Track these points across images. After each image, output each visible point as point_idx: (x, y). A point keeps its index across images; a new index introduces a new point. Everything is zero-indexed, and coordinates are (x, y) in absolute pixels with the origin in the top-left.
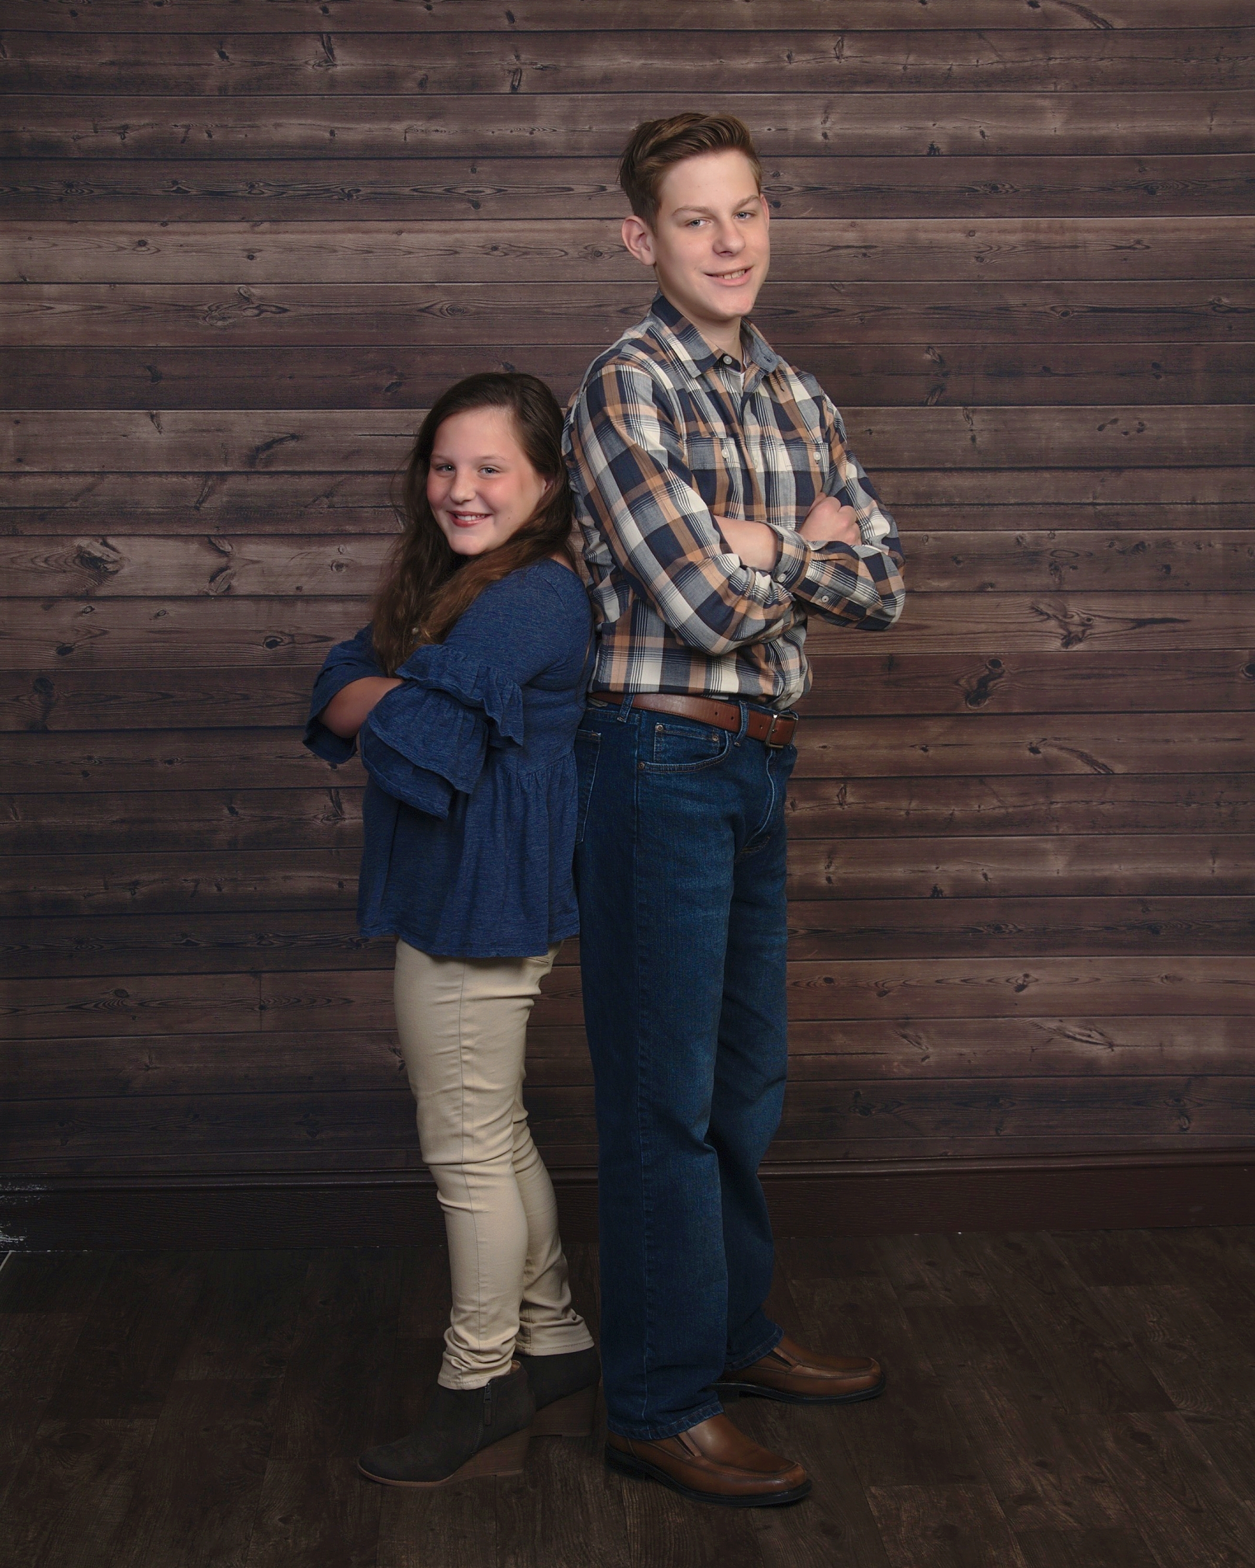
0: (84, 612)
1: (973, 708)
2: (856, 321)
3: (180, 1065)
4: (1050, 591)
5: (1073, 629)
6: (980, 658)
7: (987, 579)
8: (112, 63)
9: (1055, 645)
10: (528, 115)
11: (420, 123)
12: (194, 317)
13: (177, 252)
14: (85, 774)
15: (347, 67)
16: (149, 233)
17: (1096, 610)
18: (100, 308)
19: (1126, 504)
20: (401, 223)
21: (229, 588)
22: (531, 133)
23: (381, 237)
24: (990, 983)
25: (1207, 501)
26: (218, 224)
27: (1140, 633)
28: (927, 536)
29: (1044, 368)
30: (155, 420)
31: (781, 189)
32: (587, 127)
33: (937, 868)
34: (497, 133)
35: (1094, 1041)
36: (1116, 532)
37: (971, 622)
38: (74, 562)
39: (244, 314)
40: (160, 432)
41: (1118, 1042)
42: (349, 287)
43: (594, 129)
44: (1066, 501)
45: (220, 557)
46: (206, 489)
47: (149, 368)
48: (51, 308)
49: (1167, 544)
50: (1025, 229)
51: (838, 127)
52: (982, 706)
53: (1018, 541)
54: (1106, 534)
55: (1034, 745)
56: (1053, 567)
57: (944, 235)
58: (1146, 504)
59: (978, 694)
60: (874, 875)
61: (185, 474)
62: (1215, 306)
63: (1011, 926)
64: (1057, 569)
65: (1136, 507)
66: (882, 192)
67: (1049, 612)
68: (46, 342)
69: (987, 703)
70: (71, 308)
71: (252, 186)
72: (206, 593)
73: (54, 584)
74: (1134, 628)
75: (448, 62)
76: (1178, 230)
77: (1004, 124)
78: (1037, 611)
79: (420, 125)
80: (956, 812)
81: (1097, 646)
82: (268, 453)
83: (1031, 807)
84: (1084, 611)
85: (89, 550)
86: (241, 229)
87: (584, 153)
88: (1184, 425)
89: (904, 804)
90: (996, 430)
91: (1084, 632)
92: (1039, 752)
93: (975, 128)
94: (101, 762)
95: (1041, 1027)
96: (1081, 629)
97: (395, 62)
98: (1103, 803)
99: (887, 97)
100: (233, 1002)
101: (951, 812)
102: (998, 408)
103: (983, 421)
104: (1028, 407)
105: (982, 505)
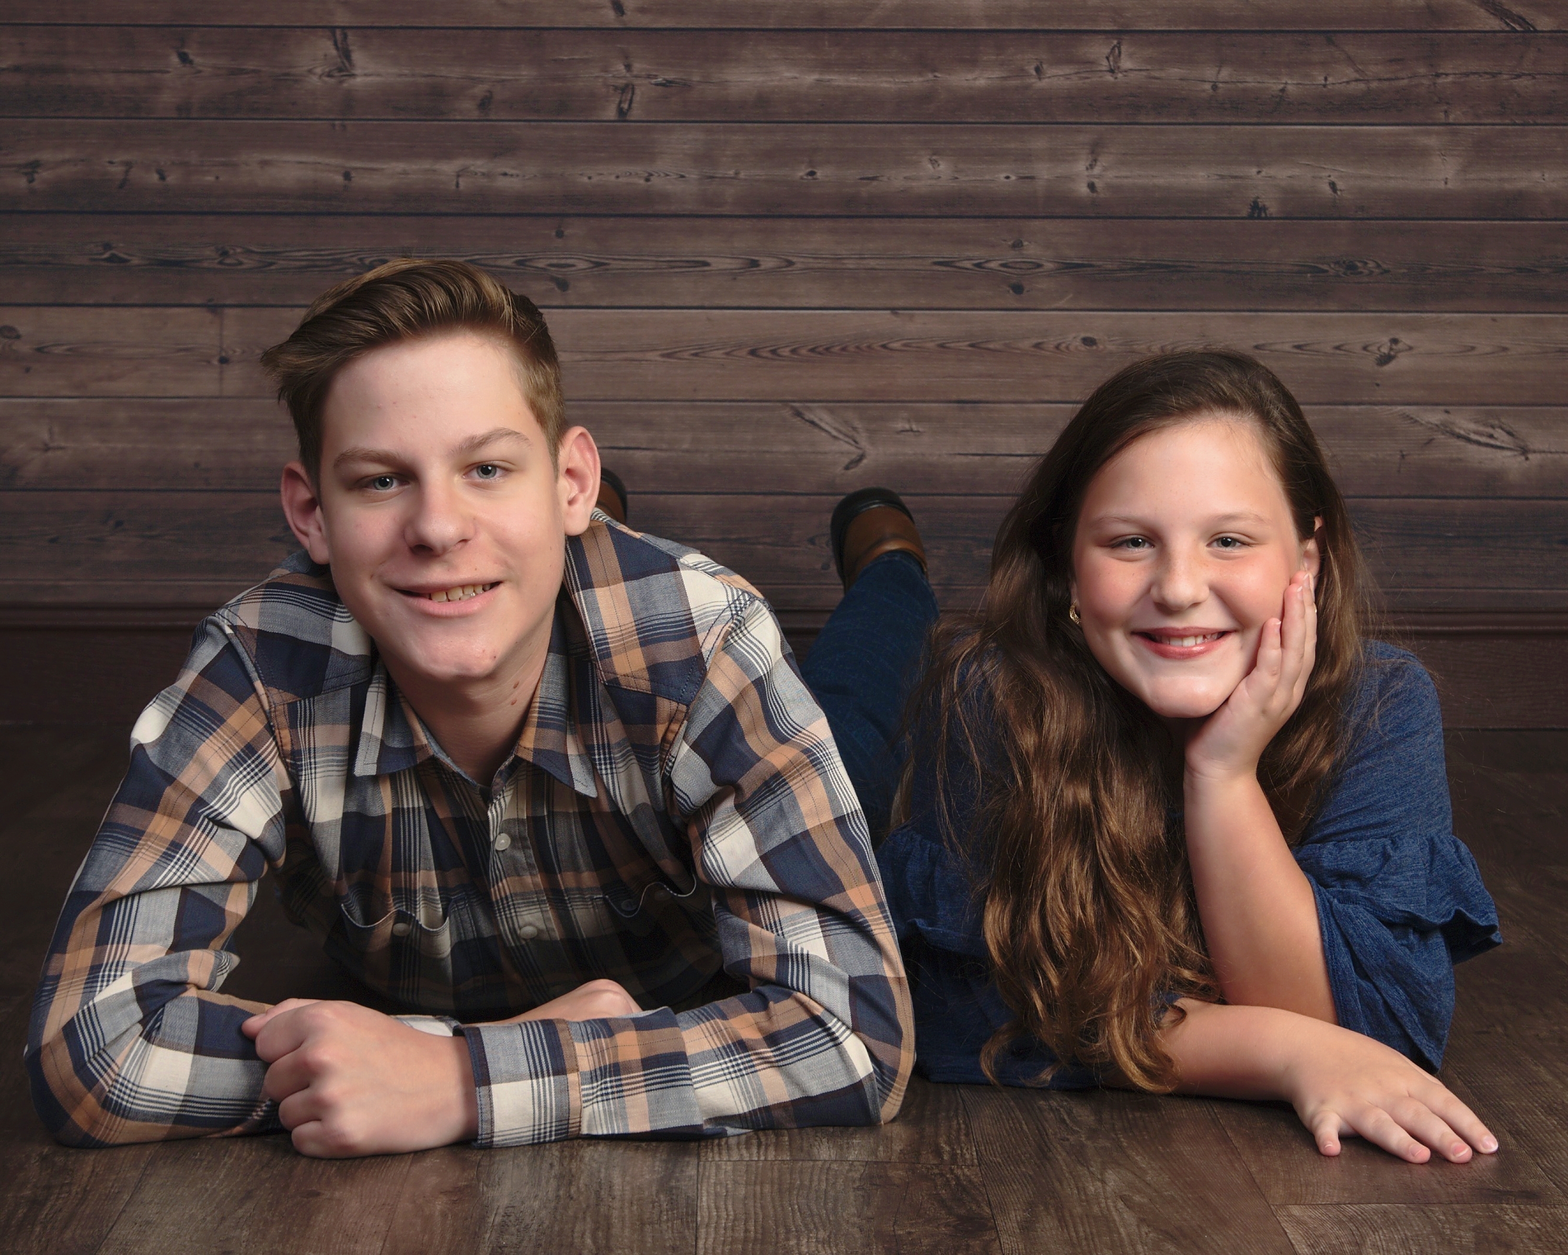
24: (1338, 352)
33: (1259, 172)
35: (1498, 444)
41: (1537, 445)
60: (1160, 181)
63: (1371, 265)
80: (1289, 88)
83: (1406, 81)
89: (1210, 73)
95: (1416, 421)
98: (1518, 76)
100: (180, 350)
101: (1281, 86)
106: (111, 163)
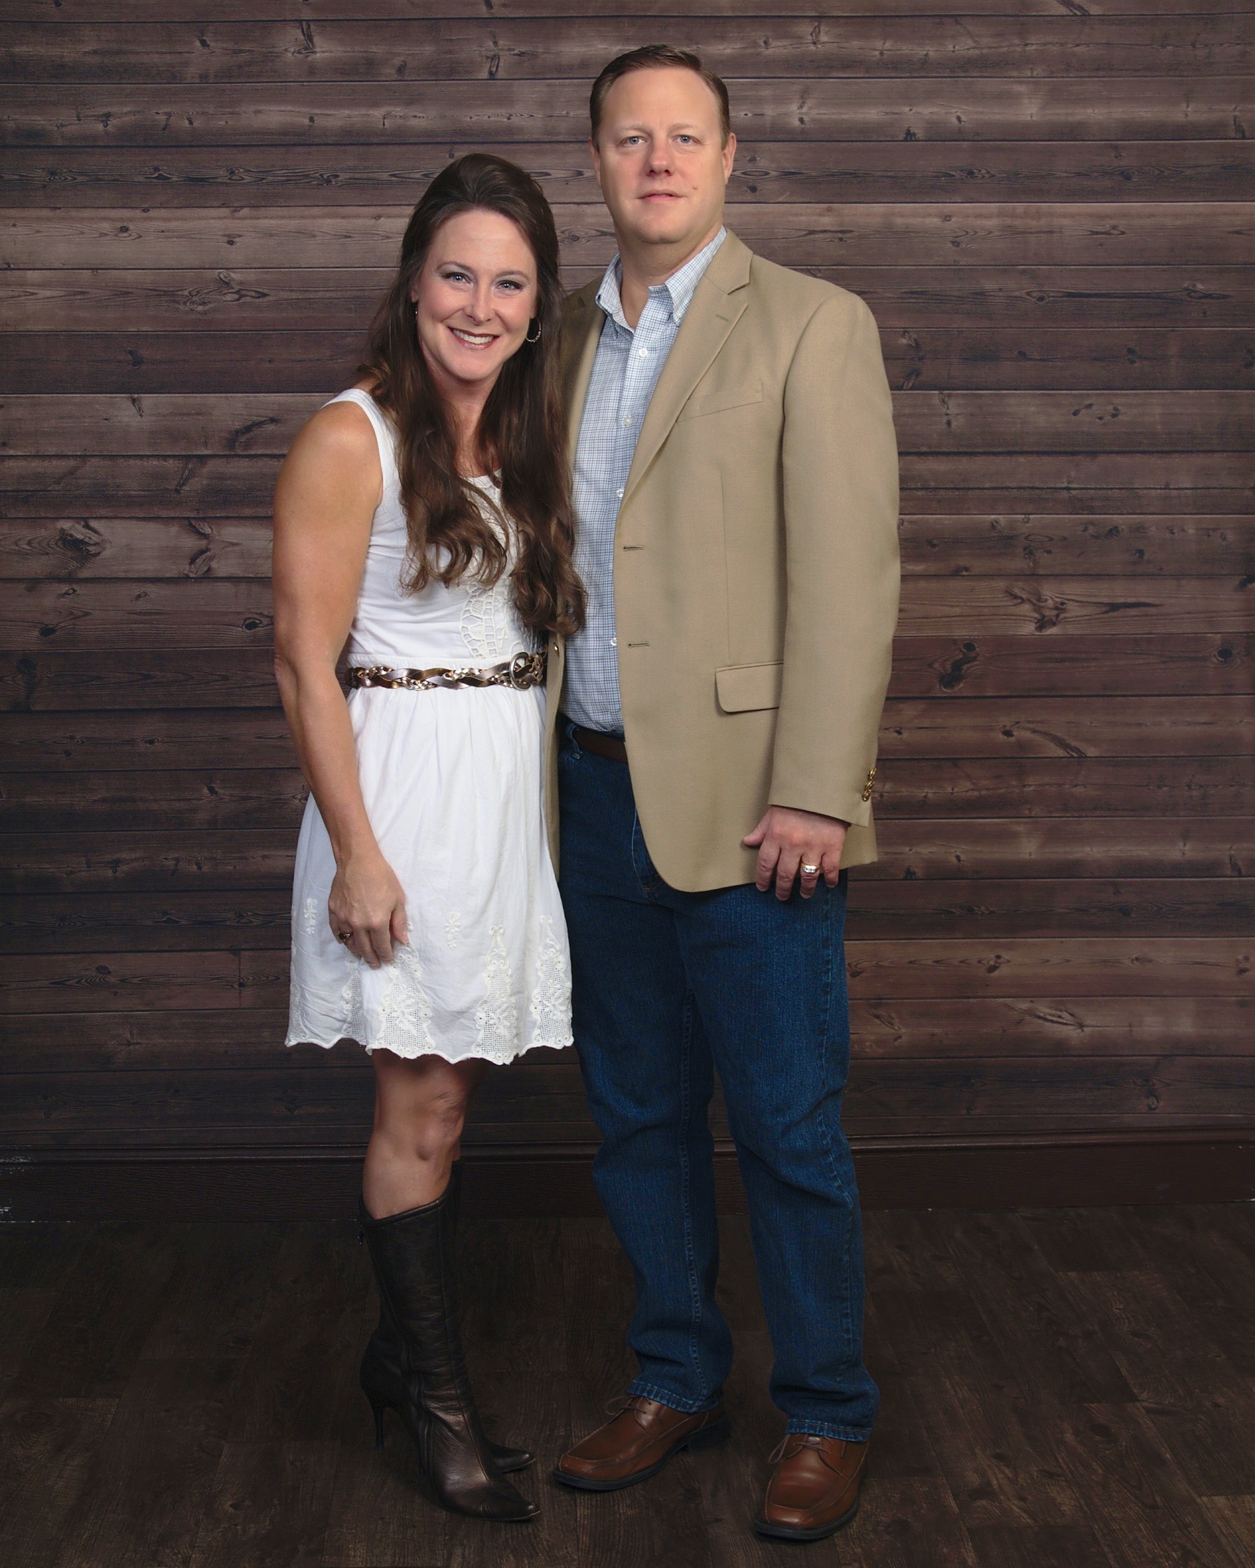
0: (67, 593)
1: (947, 691)
3: (161, 1041)
4: (1024, 575)
5: (1047, 613)
6: (955, 642)
7: (962, 562)
8: (95, 52)
9: (1028, 629)
10: (504, 100)
11: (398, 109)
12: (174, 301)
13: (159, 238)
14: (68, 753)
15: (326, 54)
16: (131, 220)
17: (1071, 594)
18: (83, 293)
19: (1100, 489)
20: (380, 208)
21: (209, 570)
22: (509, 119)
23: (359, 222)
24: (962, 964)
25: (1181, 486)
26: (199, 210)
27: (1113, 617)
29: (1020, 353)
30: (136, 405)
31: (756, 173)
32: (564, 113)
33: (911, 850)
34: (474, 118)
35: (1065, 1021)
36: (1090, 516)
37: (946, 605)
38: (56, 544)
39: (224, 299)
40: (141, 416)
41: (1089, 1022)
42: (328, 271)
43: (571, 114)
44: (1042, 486)
45: (200, 540)
46: (187, 472)
47: (131, 353)
48: (32, 294)
49: (1139, 529)
50: (1001, 214)
51: (815, 111)
52: (956, 689)
53: (993, 525)
54: (1080, 518)
55: (1007, 728)
56: (1027, 552)
57: (919, 220)
58: (1120, 489)
59: (950, 679)
61: (165, 458)
62: (1190, 292)
63: (983, 908)
64: (1031, 553)
65: (1109, 492)
66: (859, 177)
67: (1022, 596)
68: (30, 327)
69: (961, 685)
70: (54, 294)
71: (232, 172)
72: (187, 574)
73: (37, 566)
74: (1107, 612)
75: (427, 49)
76: (1154, 216)
77: (980, 109)
78: (1011, 594)
79: (398, 111)
80: (929, 795)
81: (1071, 630)
82: (248, 436)
83: (1004, 790)
84: (1058, 595)
85: (72, 532)
86: (222, 215)
87: (561, 138)
88: (1158, 410)
90: (971, 415)
91: (1057, 616)
92: (1013, 735)
93: (951, 113)
94: (83, 742)
95: (1012, 1008)
96: (1054, 613)
97: (374, 49)
98: (1075, 786)
99: (864, 82)
100: (213, 979)
101: (924, 794)
102: (973, 392)
103: (959, 405)
104: (1004, 392)
105: (957, 489)
106: (166, 859)
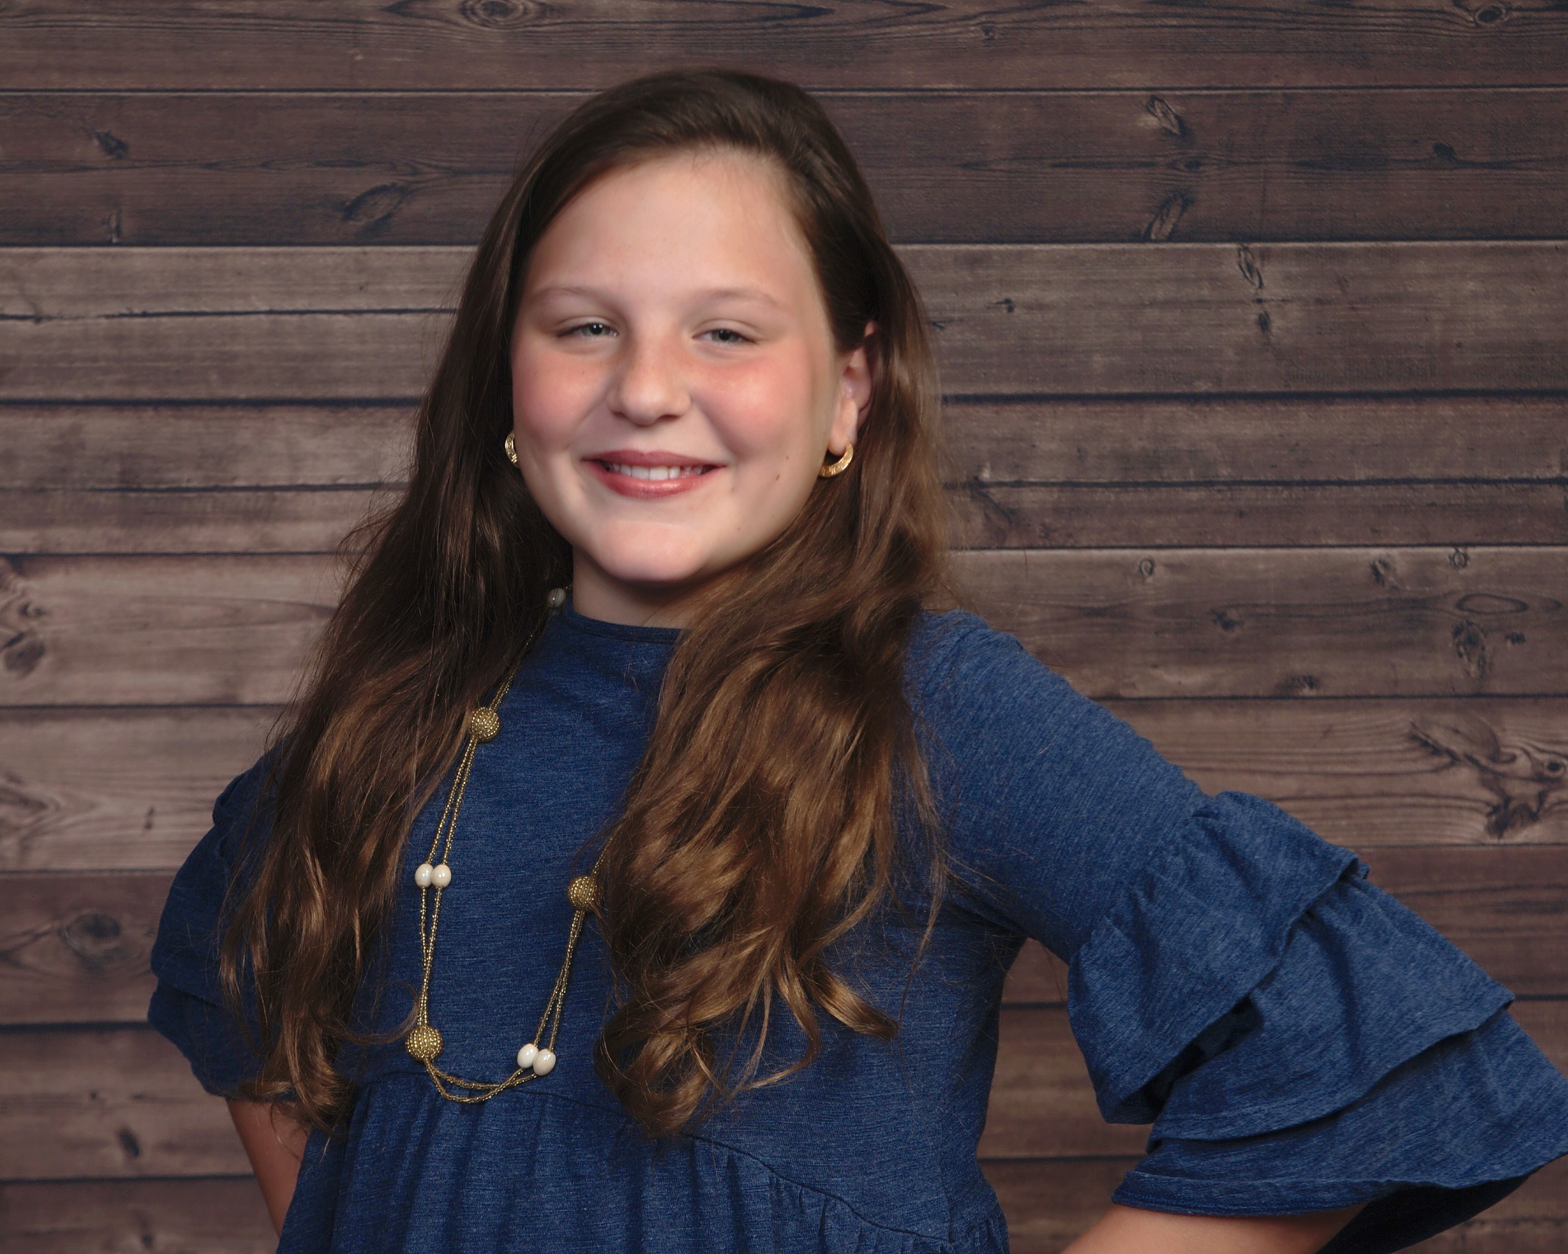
2: (973, 33)
4: (1458, 696)
5: (1516, 789)
7: (1299, 666)
9: (1469, 830)
28: (1152, 562)
29: (1438, 148)
37: (1262, 772)
44: (1497, 474)
56: (1462, 637)
64: (1472, 641)
67: (1453, 748)
78: (1425, 744)
84: (1540, 746)
90: (1319, 301)
91: (1541, 797)
96: (1533, 789)
102: (1324, 245)
103: (1288, 277)
104: (1398, 244)
105: (1287, 484)
